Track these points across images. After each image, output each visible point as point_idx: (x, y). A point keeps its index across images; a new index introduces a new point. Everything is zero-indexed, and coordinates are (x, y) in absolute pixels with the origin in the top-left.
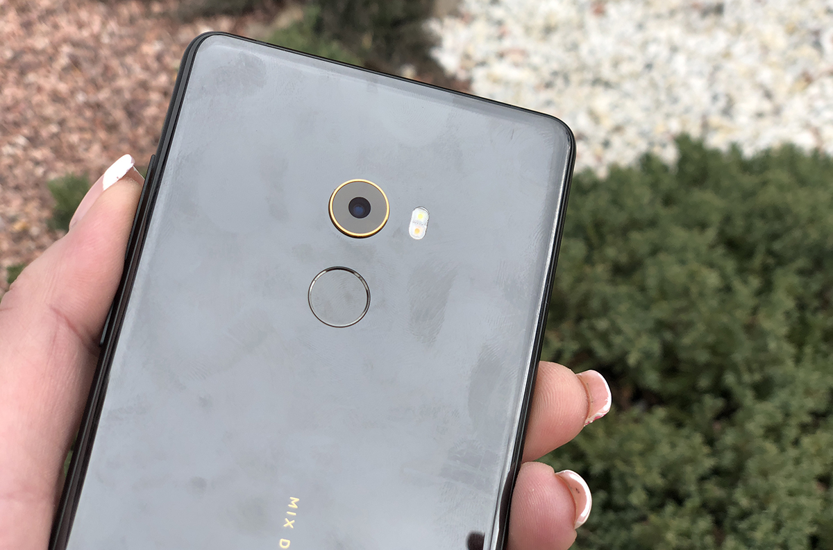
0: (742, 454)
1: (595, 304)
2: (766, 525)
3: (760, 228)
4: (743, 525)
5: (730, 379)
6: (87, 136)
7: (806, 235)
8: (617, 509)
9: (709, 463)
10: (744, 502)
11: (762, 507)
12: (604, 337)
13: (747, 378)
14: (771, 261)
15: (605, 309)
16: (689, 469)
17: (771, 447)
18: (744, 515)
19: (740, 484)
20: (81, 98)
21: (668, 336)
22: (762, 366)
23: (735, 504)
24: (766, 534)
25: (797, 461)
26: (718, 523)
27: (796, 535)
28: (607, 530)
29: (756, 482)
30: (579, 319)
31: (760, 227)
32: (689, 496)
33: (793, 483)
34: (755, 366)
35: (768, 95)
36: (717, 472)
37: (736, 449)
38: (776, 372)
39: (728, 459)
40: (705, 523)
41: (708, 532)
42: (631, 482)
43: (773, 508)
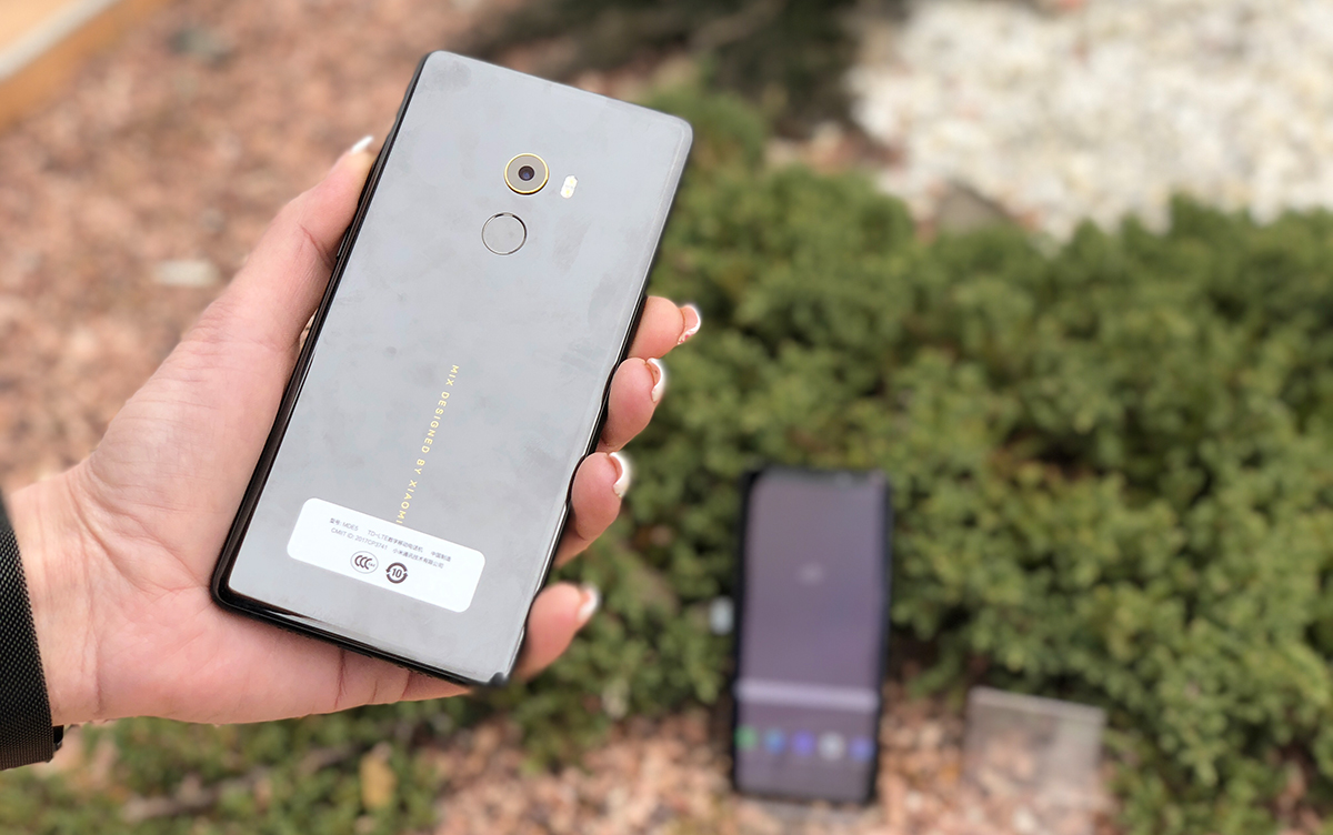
0: (1217, 529)
1: (1042, 364)
3: (1254, 280)
4: (1218, 610)
5: (1208, 451)
9: (1175, 540)
10: (1220, 584)
11: (1243, 588)
12: (1051, 401)
15: (1054, 368)
17: (1255, 524)
18: (1220, 598)
21: (1130, 398)
22: (1249, 433)
23: (1210, 588)
24: (1246, 616)
26: (1190, 607)
29: (1235, 559)
32: (1153, 579)
33: (1282, 561)
36: (1185, 552)
37: (1211, 526)
38: (1266, 442)
39: (1201, 539)
43: (1255, 588)
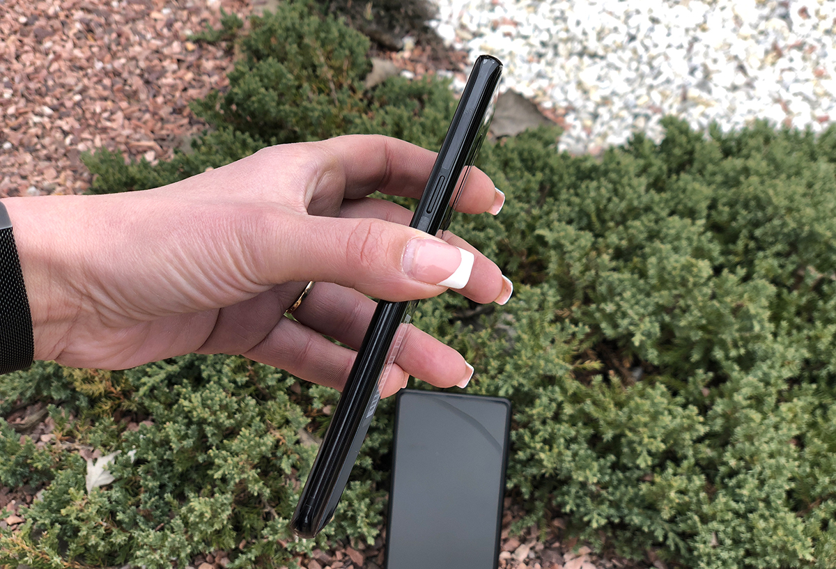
0: (730, 422)
1: (602, 289)
2: (752, 482)
4: (732, 483)
5: (718, 354)
6: (109, 104)
7: (784, 224)
8: (625, 469)
9: (702, 430)
10: (733, 463)
11: (748, 468)
12: (611, 318)
13: (733, 353)
14: (752, 244)
15: (611, 294)
16: (687, 436)
17: (755, 415)
18: (732, 473)
19: (729, 447)
20: (99, 65)
22: (746, 341)
23: (725, 464)
24: (752, 491)
25: (776, 427)
26: (710, 480)
27: (777, 491)
28: (616, 488)
29: (743, 445)
30: (587, 301)
31: (744, 216)
32: (685, 457)
33: (773, 446)
34: (740, 343)
35: (741, 68)
36: (710, 435)
37: (724, 416)
38: (759, 348)
39: (718, 425)
40: (699, 481)
41: (702, 488)
42: (639, 449)
43: (758, 468)
